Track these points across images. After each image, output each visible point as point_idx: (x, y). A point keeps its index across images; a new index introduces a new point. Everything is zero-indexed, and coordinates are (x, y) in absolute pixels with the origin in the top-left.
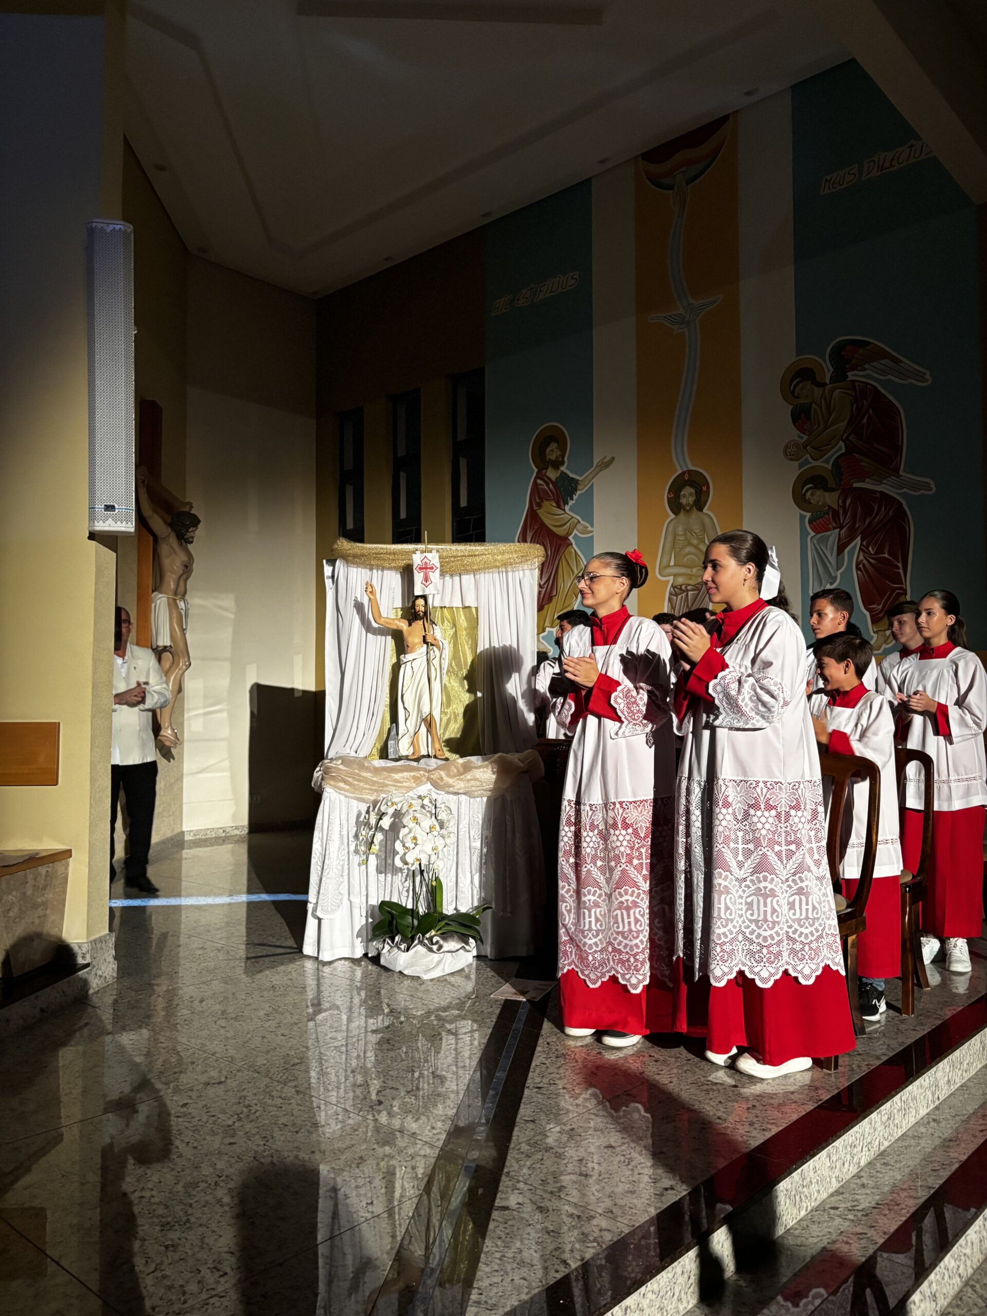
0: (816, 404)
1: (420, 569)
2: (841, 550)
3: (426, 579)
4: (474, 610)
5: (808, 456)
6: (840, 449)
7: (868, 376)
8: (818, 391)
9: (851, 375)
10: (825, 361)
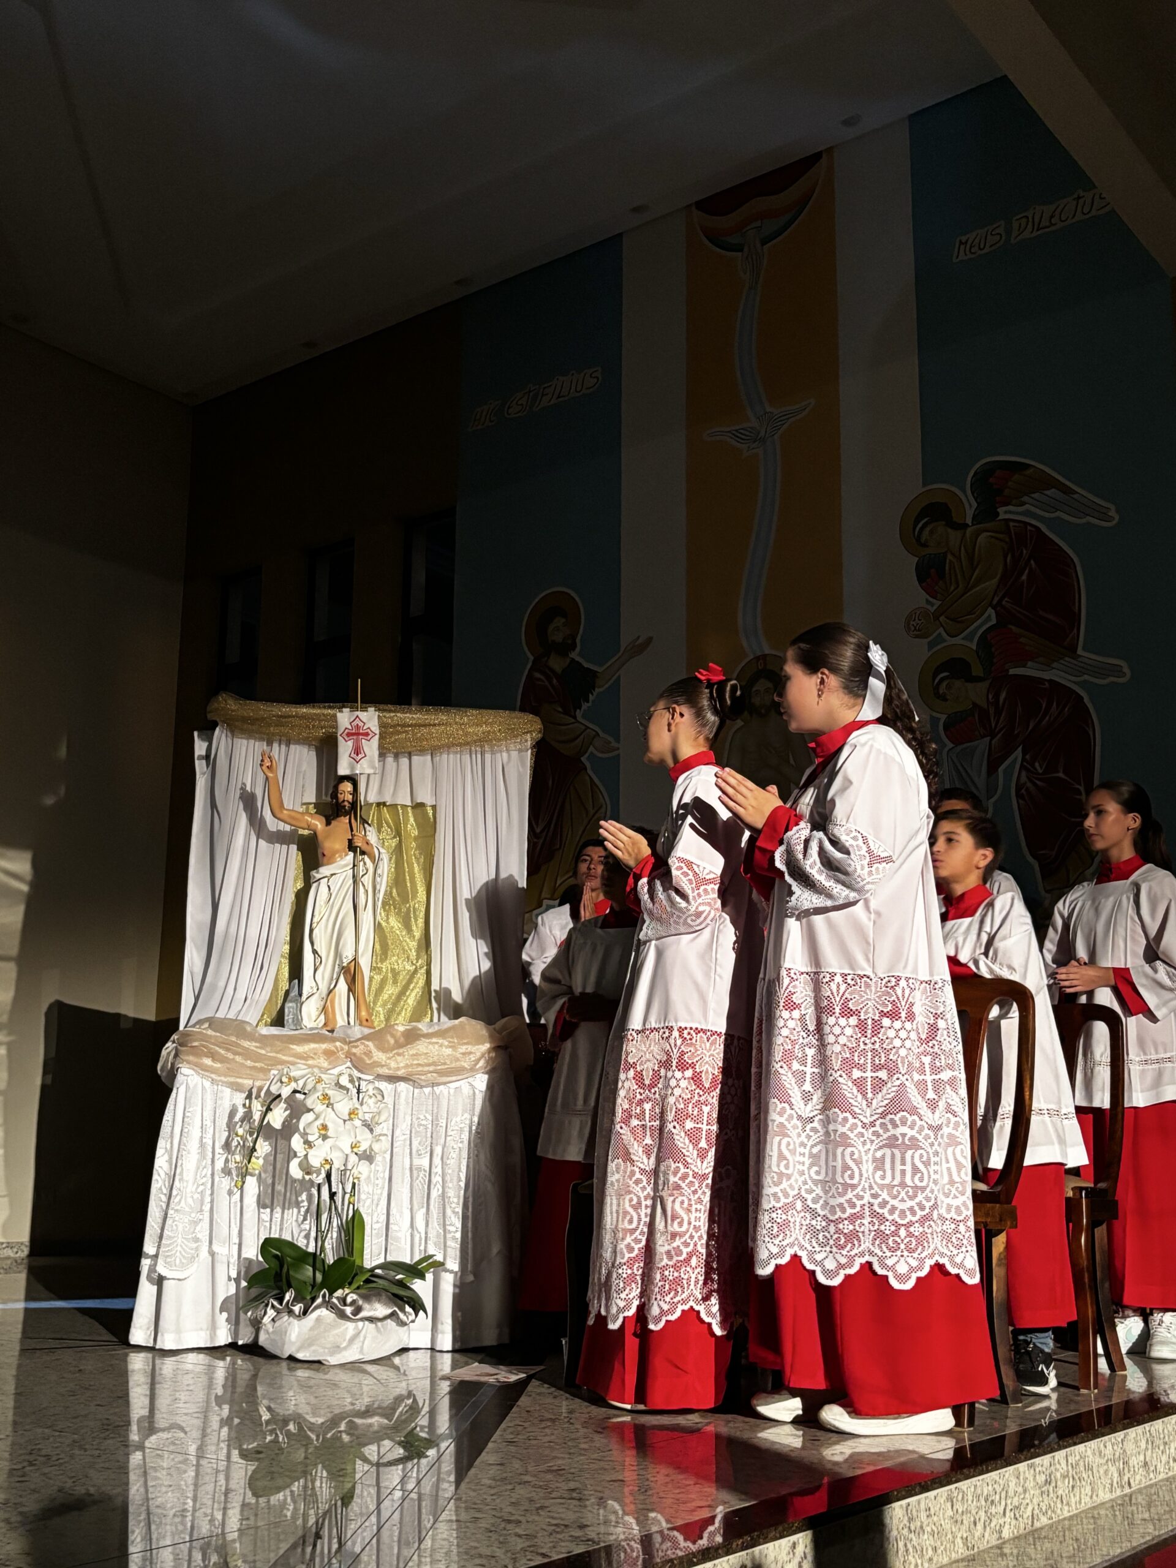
0: (953, 554)
1: (349, 735)
2: (992, 769)
3: (357, 750)
4: (430, 812)
5: (941, 630)
6: (989, 618)
7: (1028, 513)
8: (954, 536)
9: (1003, 513)
10: (964, 492)
